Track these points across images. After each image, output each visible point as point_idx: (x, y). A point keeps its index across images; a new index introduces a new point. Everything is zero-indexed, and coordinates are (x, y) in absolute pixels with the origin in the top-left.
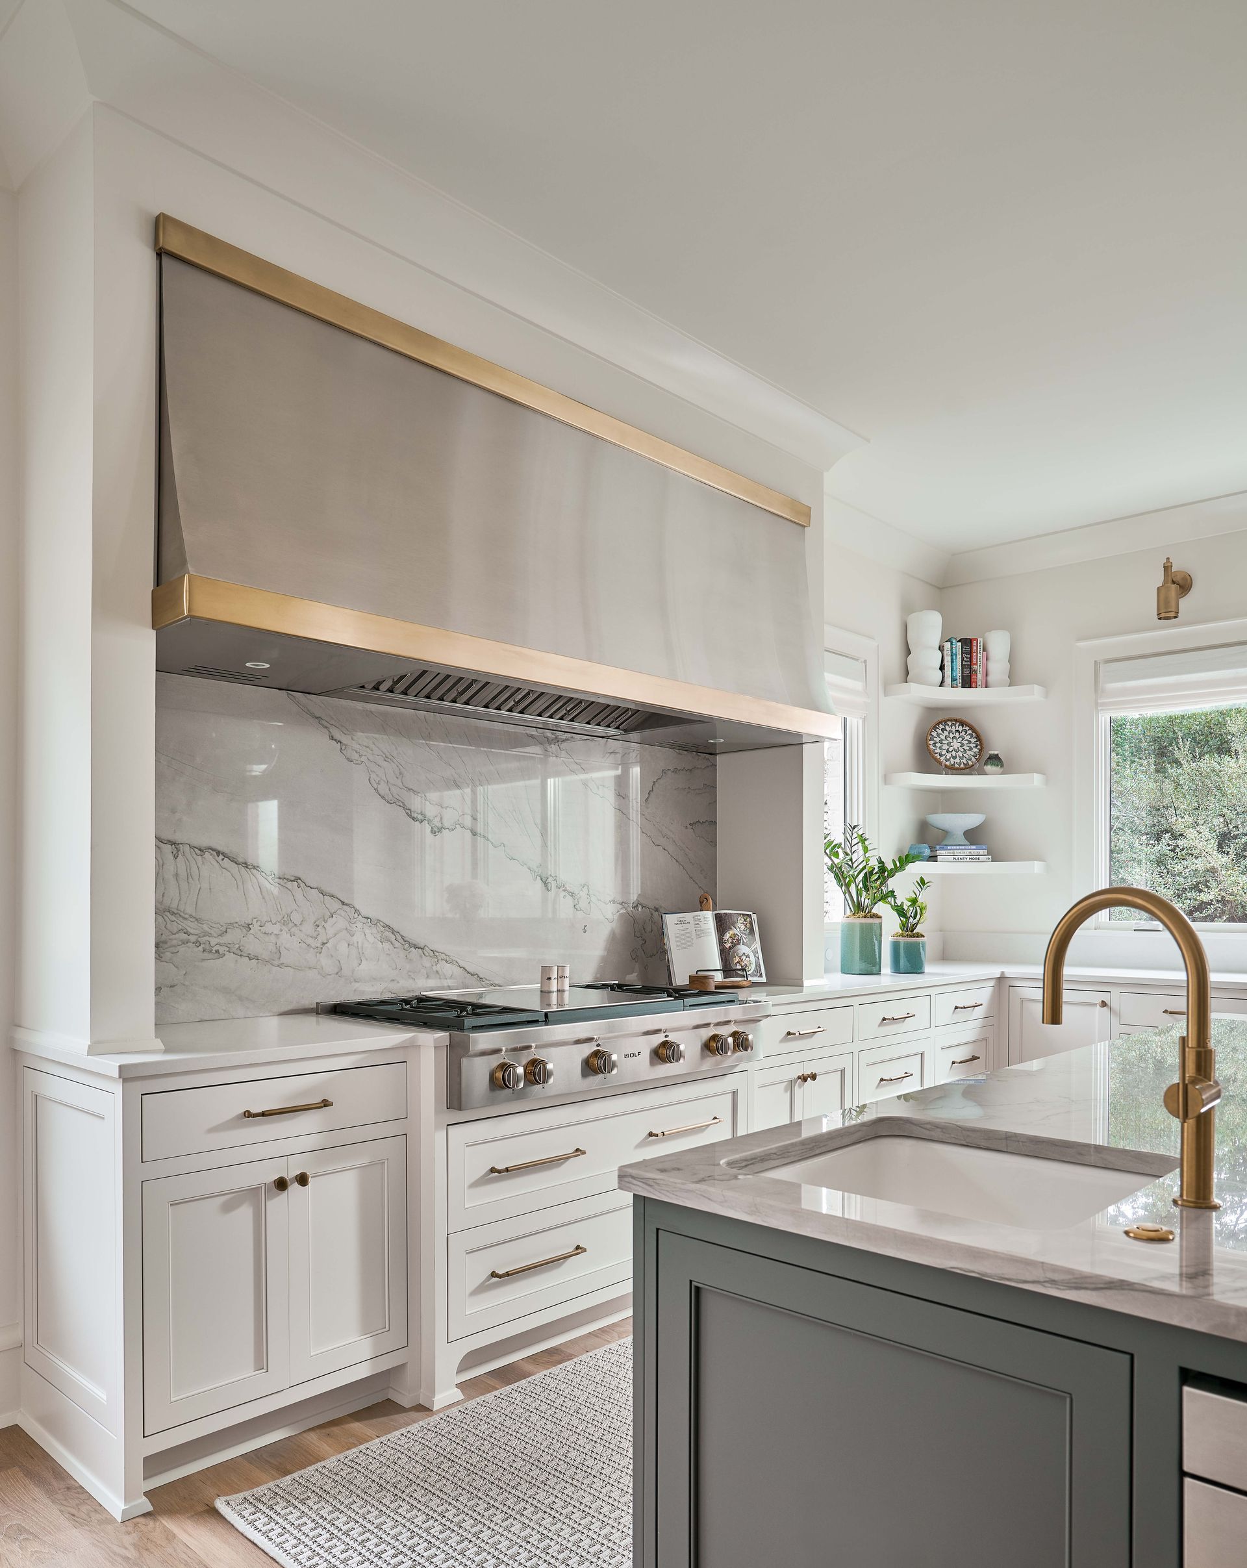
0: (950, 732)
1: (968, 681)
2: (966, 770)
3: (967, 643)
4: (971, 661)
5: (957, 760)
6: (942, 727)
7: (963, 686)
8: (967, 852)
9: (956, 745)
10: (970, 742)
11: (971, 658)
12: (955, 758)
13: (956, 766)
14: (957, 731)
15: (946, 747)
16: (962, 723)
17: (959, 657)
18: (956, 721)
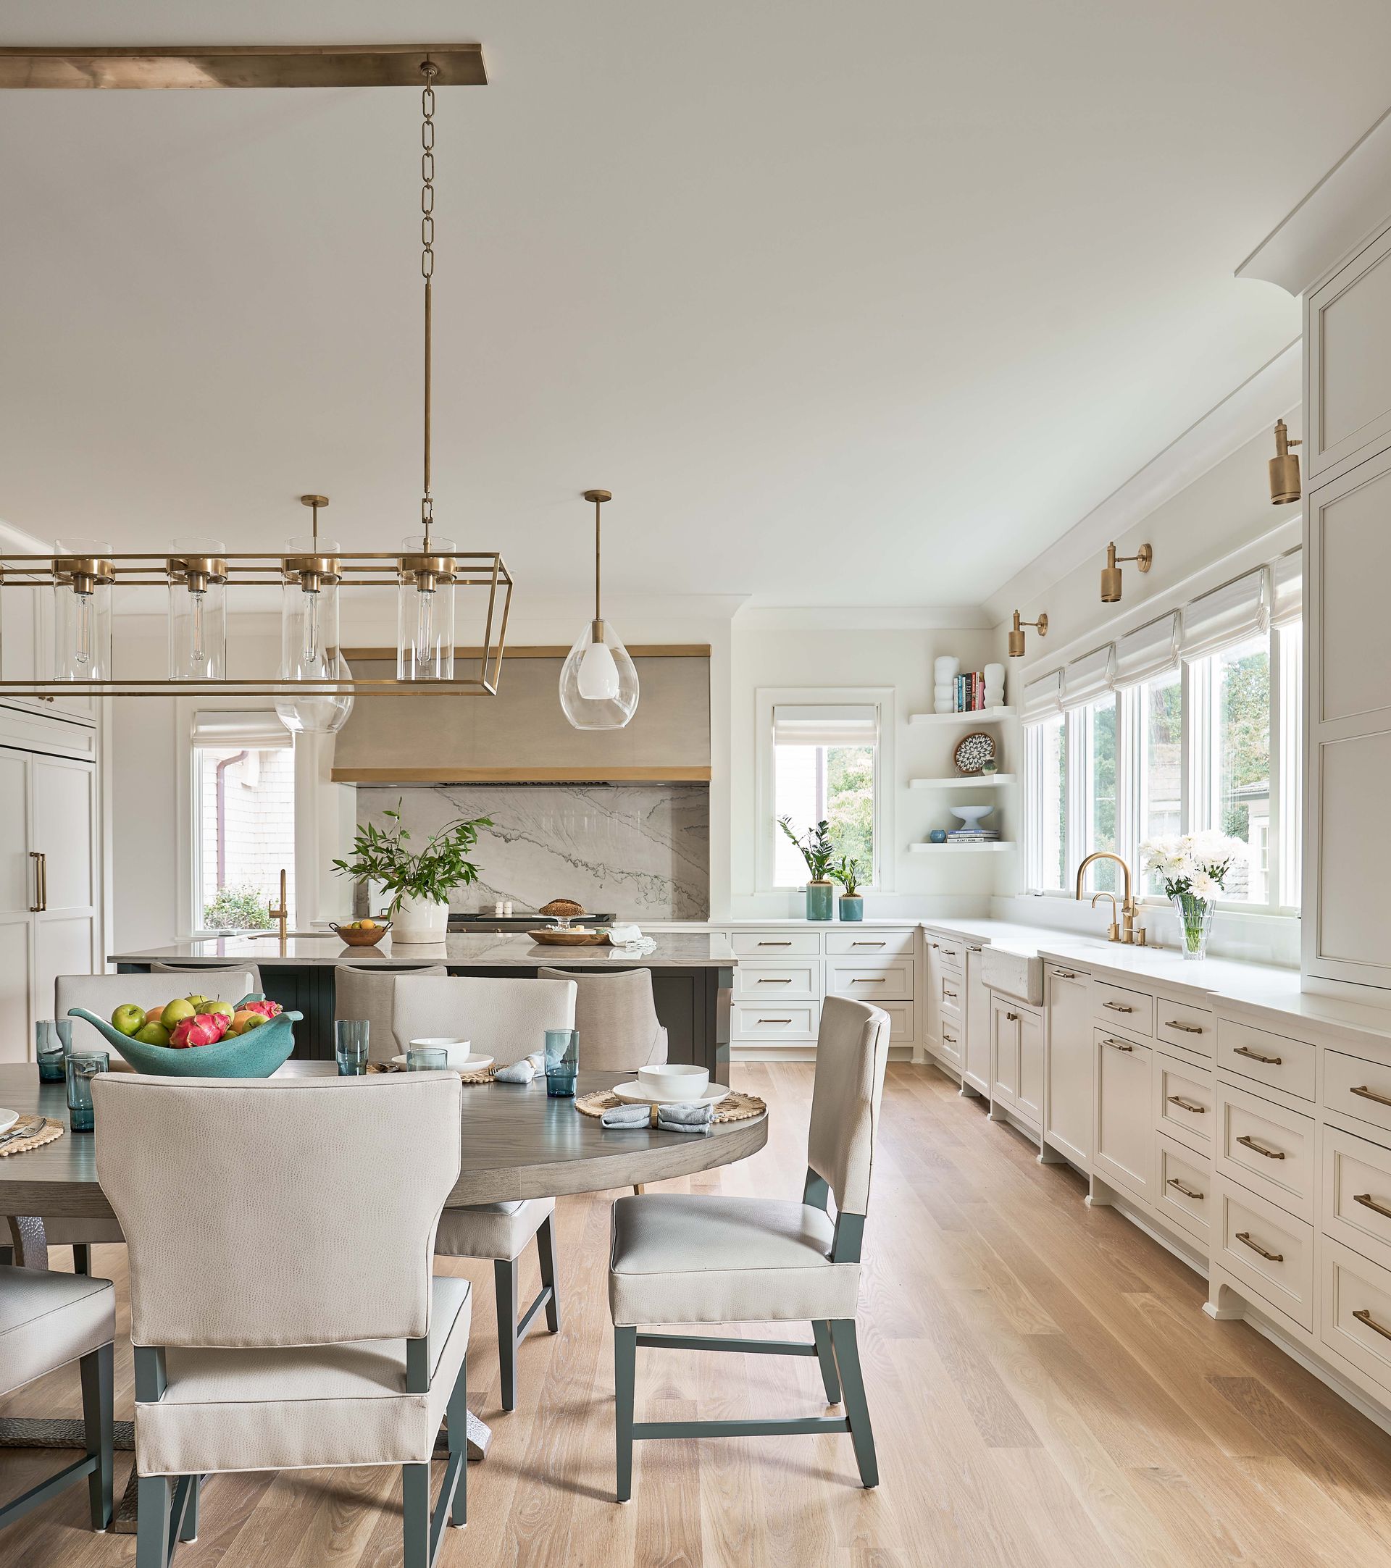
0: (975, 743)
1: (970, 707)
2: (977, 772)
3: (969, 676)
4: (971, 691)
5: (972, 766)
6: (970, 739)
7: (966, 711)
8: (968, 835)
9: (975, 753)
10: (986, 750)
11: (971, 688)
12: (971, 764)
13: (971, 770)
14: (981, 742)
15: (967, 755)
16: (986, 736)
17: (964, 688)
18: (982, 734)
